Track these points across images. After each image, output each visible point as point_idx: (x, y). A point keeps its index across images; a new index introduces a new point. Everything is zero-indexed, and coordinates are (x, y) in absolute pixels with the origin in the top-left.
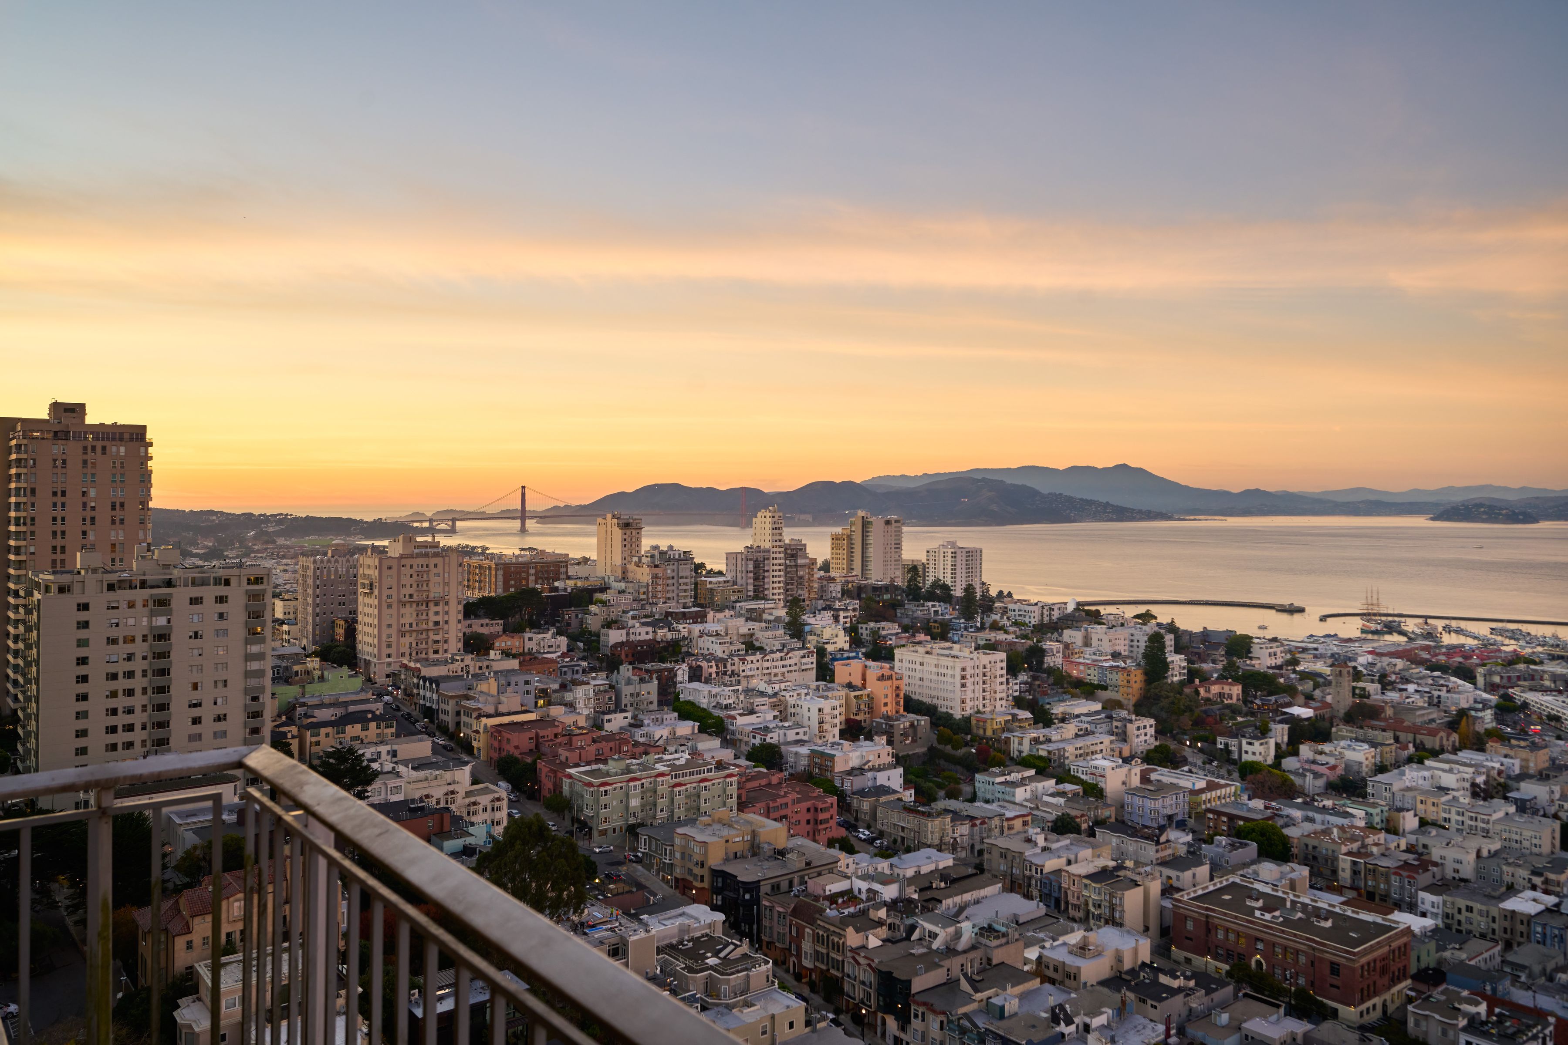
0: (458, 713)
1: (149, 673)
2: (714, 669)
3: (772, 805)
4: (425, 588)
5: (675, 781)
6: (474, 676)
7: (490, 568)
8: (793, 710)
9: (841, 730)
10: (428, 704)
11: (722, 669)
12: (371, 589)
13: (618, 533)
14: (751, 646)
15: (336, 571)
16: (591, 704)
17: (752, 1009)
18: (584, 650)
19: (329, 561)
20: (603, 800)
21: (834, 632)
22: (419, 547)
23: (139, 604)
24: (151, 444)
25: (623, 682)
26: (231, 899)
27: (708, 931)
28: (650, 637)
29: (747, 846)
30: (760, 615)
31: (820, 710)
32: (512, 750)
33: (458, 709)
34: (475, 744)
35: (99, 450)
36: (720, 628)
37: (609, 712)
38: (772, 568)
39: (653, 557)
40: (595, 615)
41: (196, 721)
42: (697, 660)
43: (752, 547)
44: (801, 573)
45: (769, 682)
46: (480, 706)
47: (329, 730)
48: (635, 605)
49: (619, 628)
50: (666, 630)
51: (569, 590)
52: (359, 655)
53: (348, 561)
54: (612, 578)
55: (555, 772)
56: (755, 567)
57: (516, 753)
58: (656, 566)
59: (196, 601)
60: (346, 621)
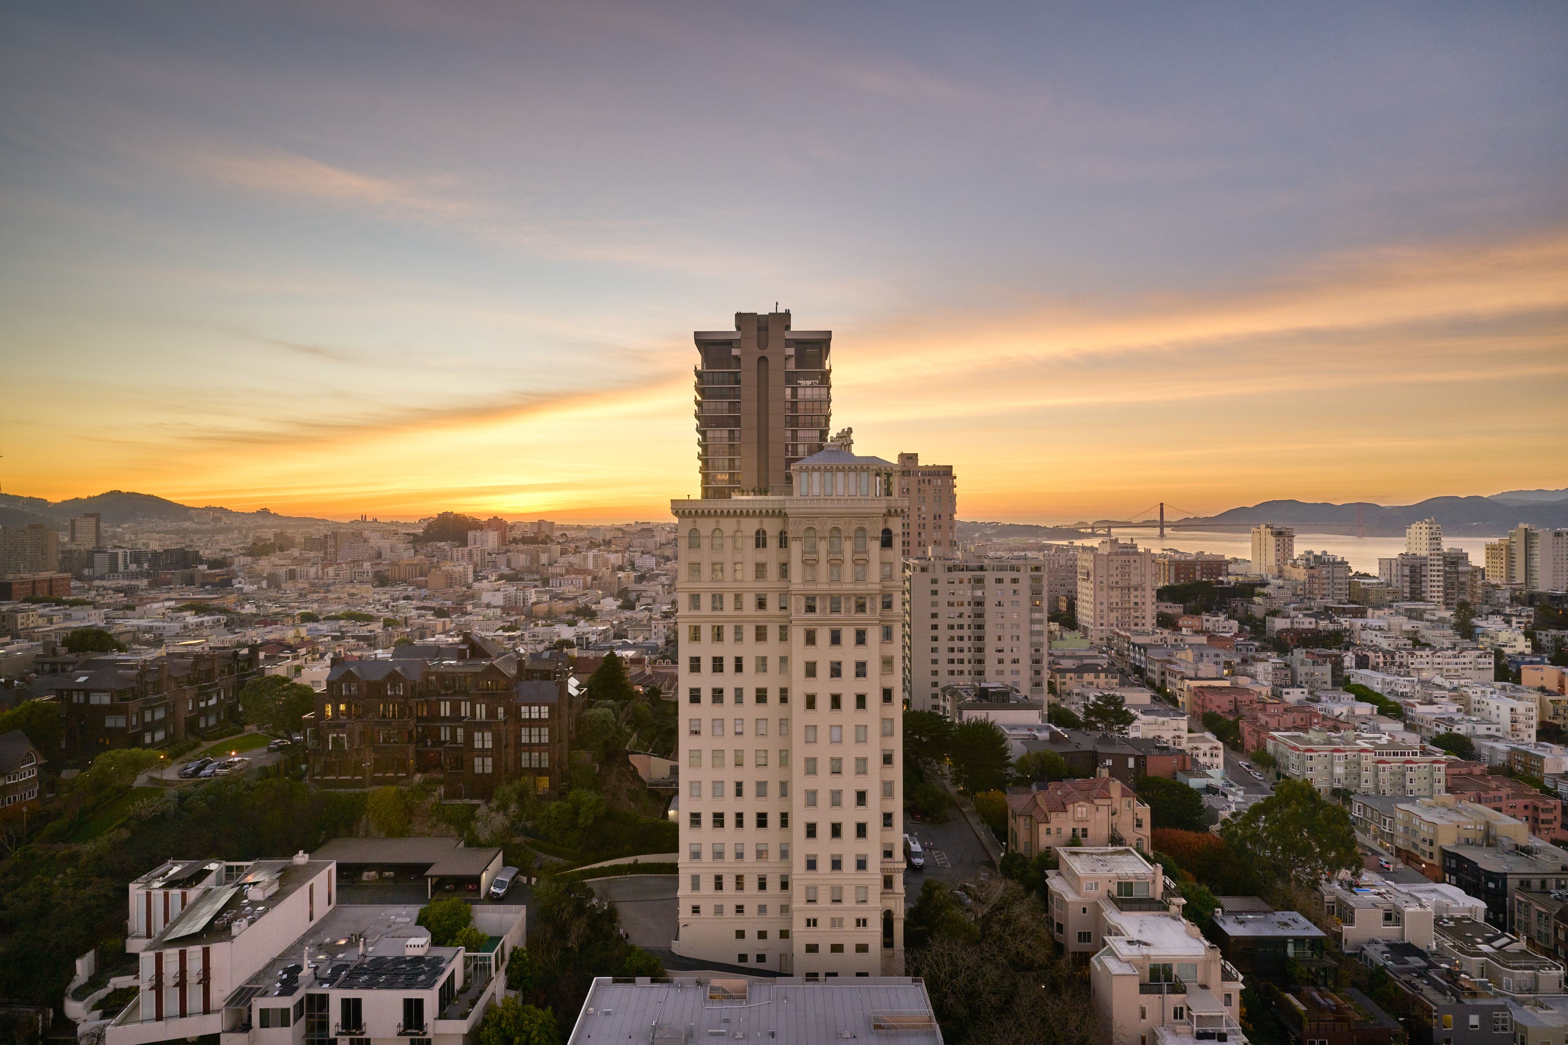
0: (1163, 673)
1: (972, 627)
2: (1381, 659)
3: (1483, 795)
4: (1127, 577)
5: (1378, 758)
6: (1172, 646)
7: (1164, 564)
8: (1477, 706)
9: (1537, 732)
10: (1137, 664)
11: (1389, 659)
12: (1088, 576)
13: (1272, 541)
14: (1417, 643)
15: (1059, 562)
16: (1270, 678)
17: (1549, 1012)
18: (1251, 632)
19: (1054, 555)
20: (1309, 763)
21: (1512, 636)
22: (1122, 547)
23: (966, 581)
24: (955, 477)
25: (1298, 663)
26: (1076, 805)
27: (1468, 914)
28: (1313, 626)
29: (1480, 835)
30: (1421, 615)
31: (1512, 710)
32: (1214, 709)
33: (1163, 670)
34: (1180, 699)
35: (927, 482)
36: (1383, 624)
37: (1287, 686)
38: (1430, 573)
39: (1308, 560)
40: (1258, 606)
41: (1000, 661)
42: (1363, 650)
43: (1407, 554)
44: (1462, 579)
45: (1447, 677)
46: (1183, 670)
47: (1072, 675)
48: (1294, 599)
49: (1283, 617)
50: (1326, 622)
51: (1233, 583)
52: (1079, 623)
53: (1066, 556)
54: (1270, 576)
55: (1258, 732)
56: (1411, 572)
57: (1219, 712)
58: (1312, 568)
59: (999, 581)
60: (1067, 598)
